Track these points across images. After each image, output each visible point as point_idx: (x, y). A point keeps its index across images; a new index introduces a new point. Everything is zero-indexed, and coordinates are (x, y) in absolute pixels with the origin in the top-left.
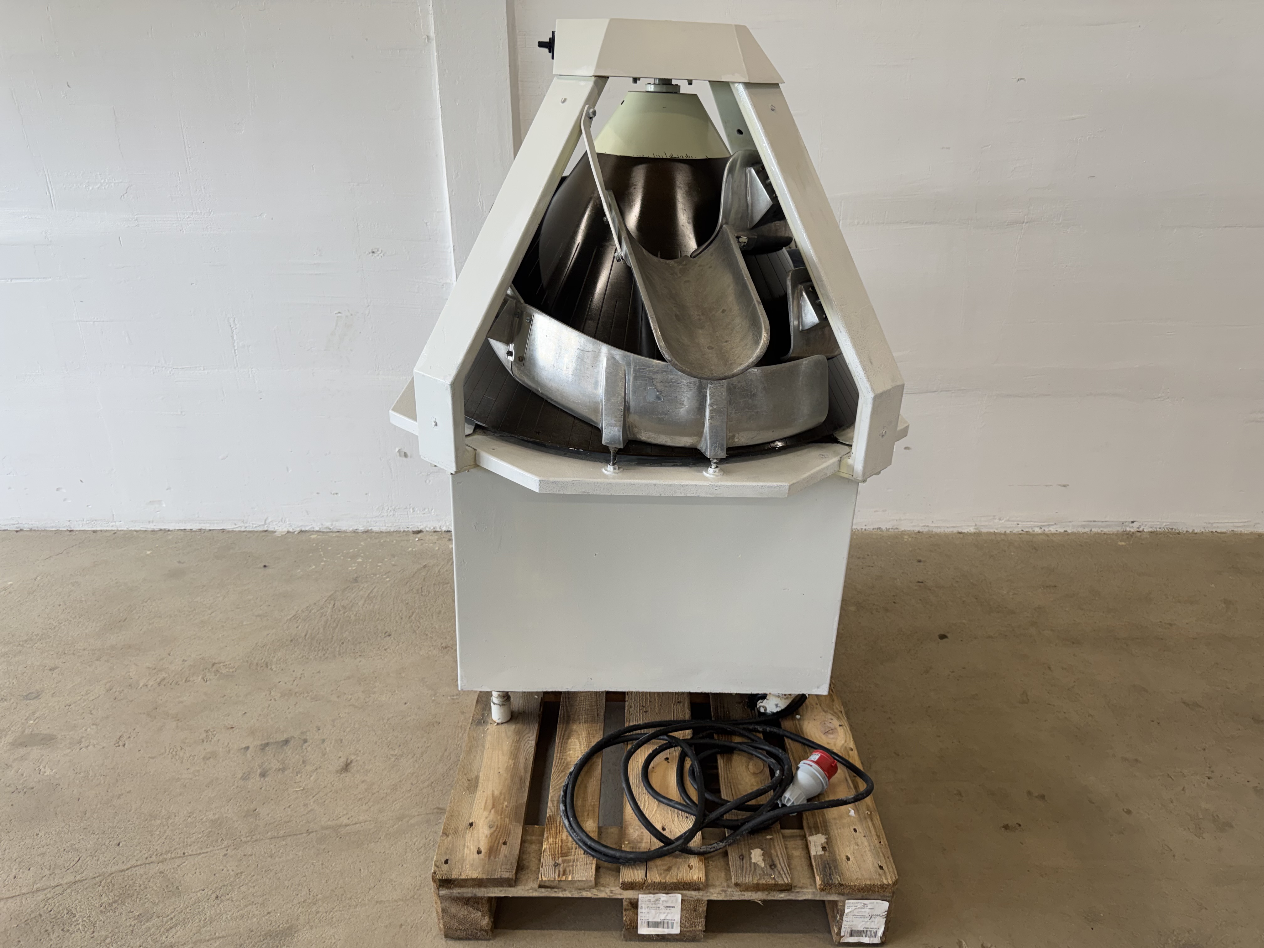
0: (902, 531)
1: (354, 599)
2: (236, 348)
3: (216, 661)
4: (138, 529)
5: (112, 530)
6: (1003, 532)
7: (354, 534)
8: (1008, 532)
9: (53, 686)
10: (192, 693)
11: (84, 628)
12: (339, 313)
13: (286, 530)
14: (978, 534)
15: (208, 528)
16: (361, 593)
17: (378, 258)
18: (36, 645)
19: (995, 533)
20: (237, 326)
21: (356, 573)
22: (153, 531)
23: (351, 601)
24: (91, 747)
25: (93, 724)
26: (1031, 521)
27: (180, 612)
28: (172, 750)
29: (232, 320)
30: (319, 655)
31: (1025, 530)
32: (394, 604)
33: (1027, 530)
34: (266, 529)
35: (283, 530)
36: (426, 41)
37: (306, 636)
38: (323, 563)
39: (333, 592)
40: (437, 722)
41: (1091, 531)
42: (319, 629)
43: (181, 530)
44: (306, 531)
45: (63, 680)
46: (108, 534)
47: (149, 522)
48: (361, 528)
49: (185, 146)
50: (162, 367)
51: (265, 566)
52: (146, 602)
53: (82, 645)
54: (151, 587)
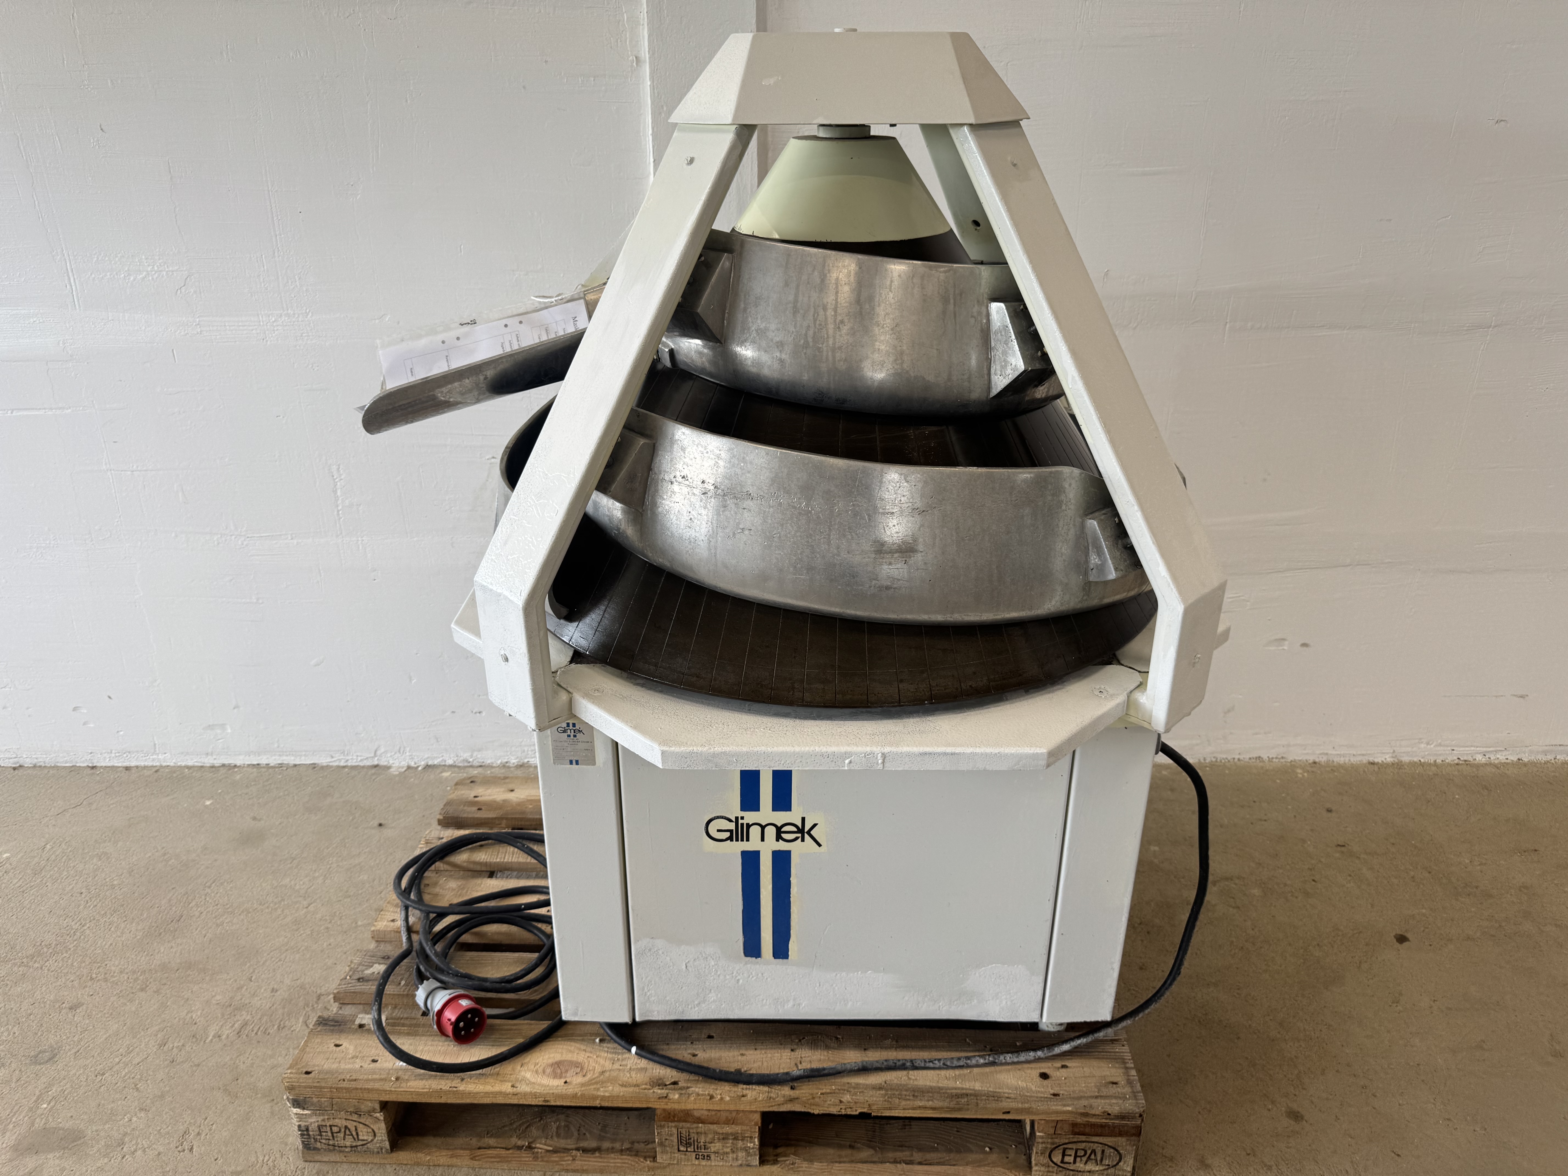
0: (1292, 761)
2: (340, 508)
3: (323, 991)
4: (190, 763)
5: (153, 766)
6: (1432, 761)
8: (1439, 761)
9: (76, 1039)
10: (291, 1050)
11: (118, 933)
12: (493, 458)
13: (404, 764)
14: (1397, 765)
15: (292, 763)
18: (47, 964)
19: (1422, 764)
20: (342, 477)
22: (213, 767)
24: (139, 1152)
25: (141, 1110)
26: (1472, 746)
27: (261, 904)
28: (267, 1158)
29: (334, 468)
31: (1462, 759)
33: (1465, 758)
34: (376, 763)
35: (402, 765)
36: (635, 64)
41: (1555, 759)
43: (254, 765)
44: (434, 766)
45: (91, 1028)
46: (146, 773)
47: (208, 755)
48: (514, 761)
49: (273, 217)
50: (231, 535)
51: (380, 825)
52: (209, 887)
53: (117, 963)
54: (216, 860)
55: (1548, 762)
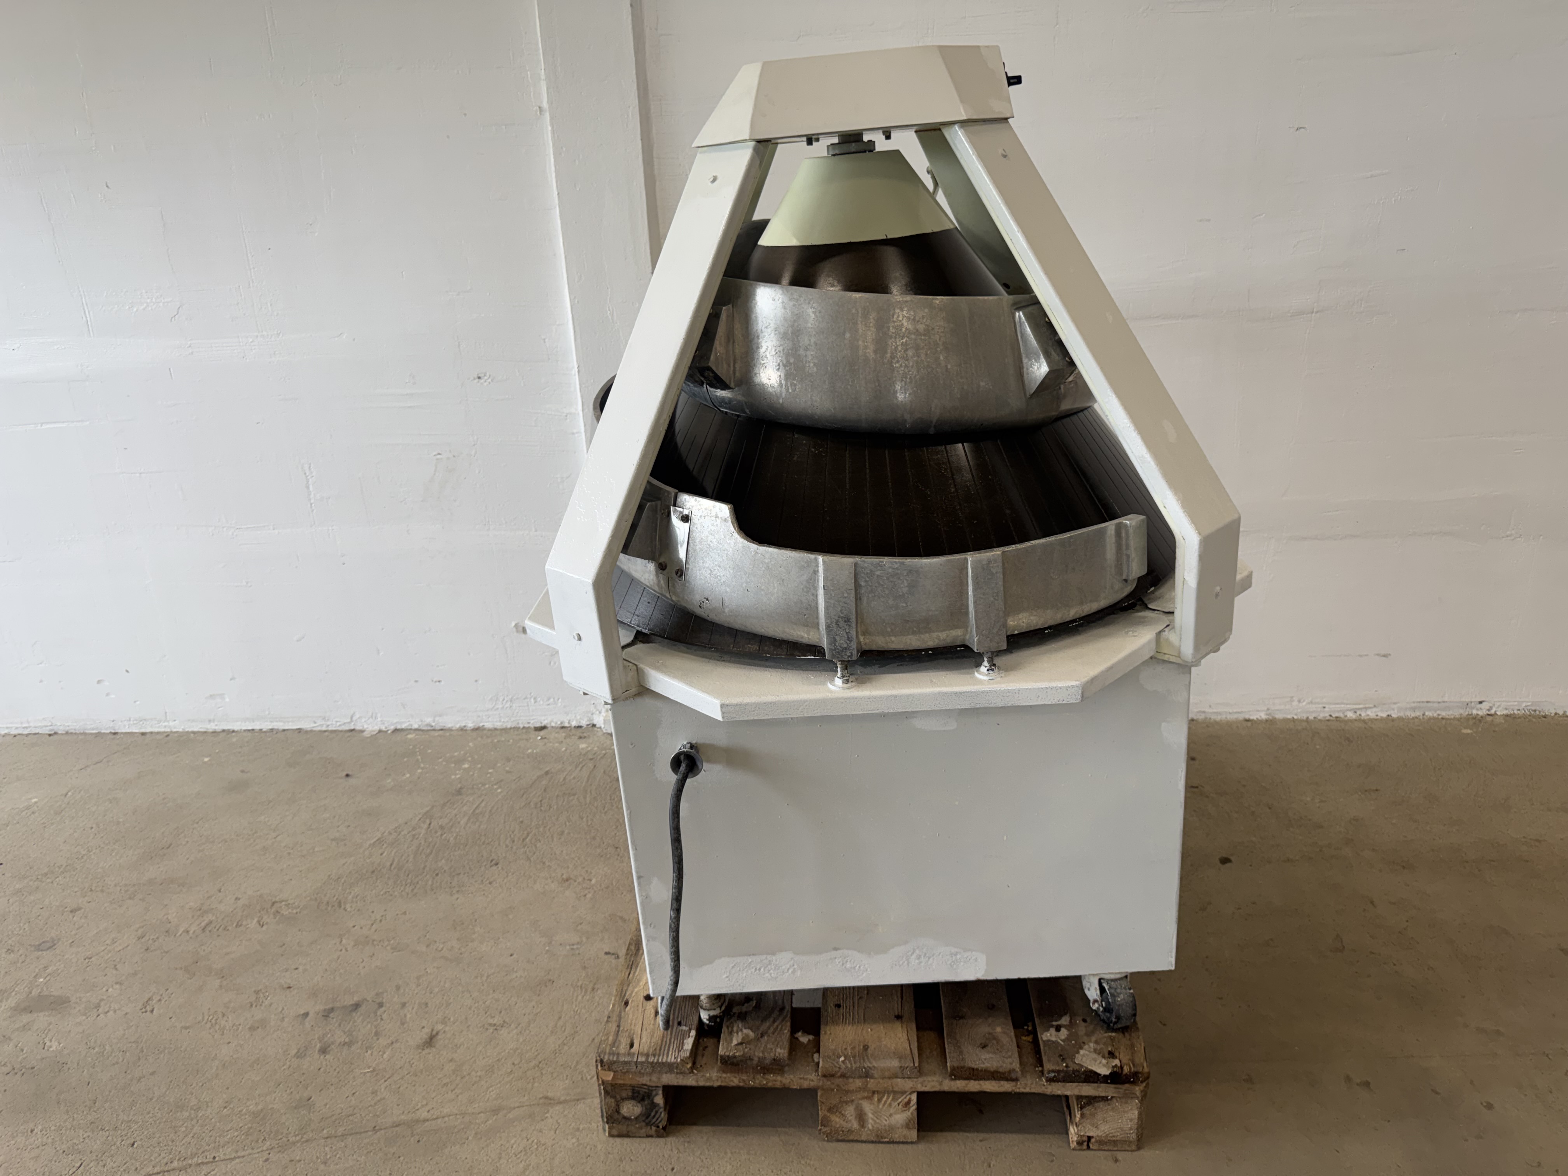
1: (456, 815)
2: (312, 501)
3: (277, 899)
4: (196, 729)
5: (164, 732)
6: (1305, 718)
7: (460, 733)
8: (1311, 718)
9: (73, 933)
10: (244, 942)
11: (118, 858)
12: (439, 454)
13: (377, 728)
14: (1271, 722)
15: (281, 728)
16: (465, 808)
17: (485, 384)
18: (57, 879)
19: (1293, 720)
20: (313, 474)
21: (460, 782)
22: (214, 732)
23: (451, 820)
24: (111, 1012)
25: (117, 983)
26: (1341, 704)
27: (237, 836)
28: (211, 1017)
29: (306, 467)
30: (407, 891)
31: (1334, 716)
32: (505, 822)
33: (1337, 715)
34: (352, 728)
35: (374, 729)
36: (538, 113)
37: (391, 865)
38: (419, 771)
39: (429, 807)
40: (550, 980)
41: (1424, 715)
42: (408, 856)
43: (249, 730)
44: (402, 730)
45: (85, 925)
46: (158, 737)
47: (210, 721)
48: (470, 725)
49: (247, 255)
50: (223, 527)
51: (347, 775)
52: (197, 823)
53: (113, 879)
54: (206, 803)
55: (1417, 718)
